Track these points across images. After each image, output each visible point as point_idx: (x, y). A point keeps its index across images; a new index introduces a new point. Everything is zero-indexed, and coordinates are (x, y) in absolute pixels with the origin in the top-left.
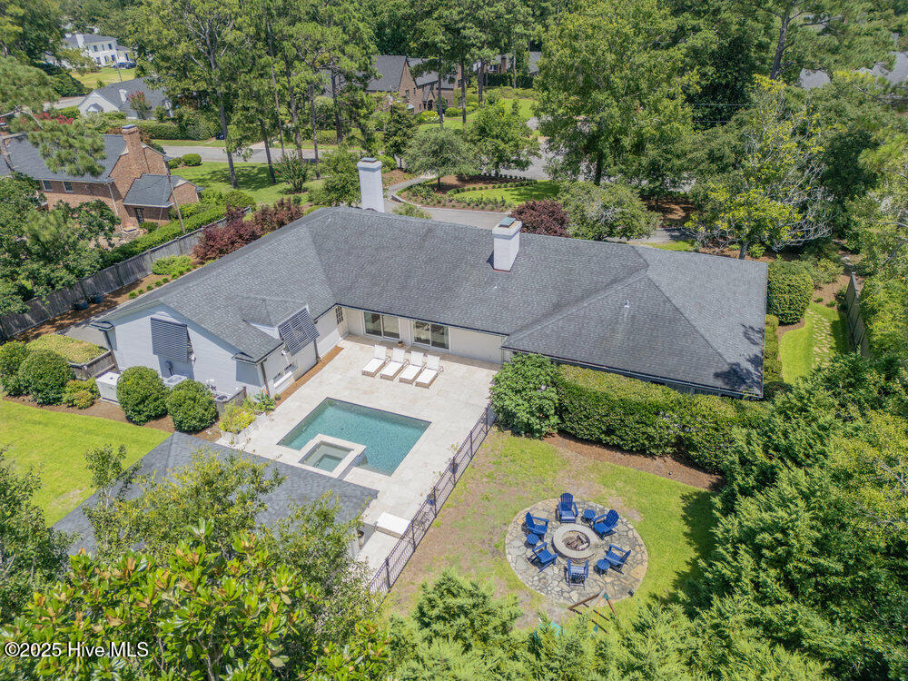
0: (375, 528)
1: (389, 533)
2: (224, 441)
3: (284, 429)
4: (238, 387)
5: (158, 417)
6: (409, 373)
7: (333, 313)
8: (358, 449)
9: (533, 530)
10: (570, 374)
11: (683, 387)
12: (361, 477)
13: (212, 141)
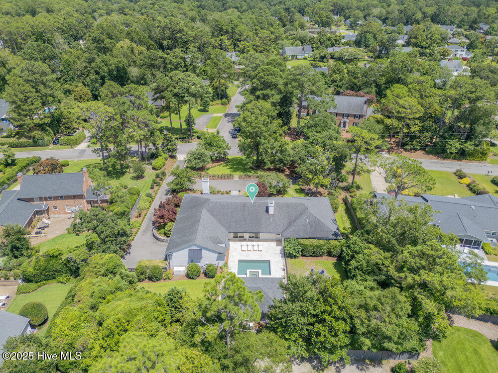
4: (216, 262)
6: (255, 249)
8: (260, 271)
10: (302, 241)
11: (327, 239)
13: (52, 146)
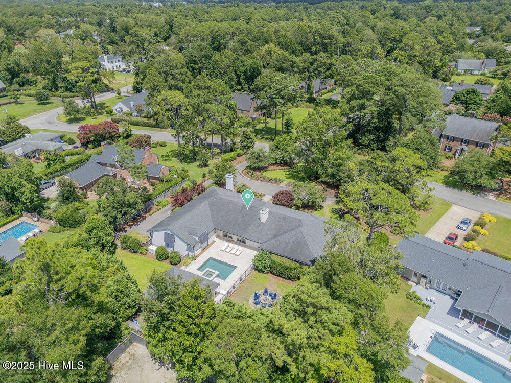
0: (219, 293)
1: (222, 294)
2: (183, 268)
3: (199, 266)
4: (187, 252)
5: (165, 259)
6: (233, 252)
7: (214, 231)
8: (217, 273)
9: (257, 296)
10: (274, 257)
11: (301, 264)
12: (217, 280)
13: (170, 129)
